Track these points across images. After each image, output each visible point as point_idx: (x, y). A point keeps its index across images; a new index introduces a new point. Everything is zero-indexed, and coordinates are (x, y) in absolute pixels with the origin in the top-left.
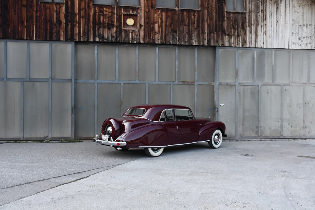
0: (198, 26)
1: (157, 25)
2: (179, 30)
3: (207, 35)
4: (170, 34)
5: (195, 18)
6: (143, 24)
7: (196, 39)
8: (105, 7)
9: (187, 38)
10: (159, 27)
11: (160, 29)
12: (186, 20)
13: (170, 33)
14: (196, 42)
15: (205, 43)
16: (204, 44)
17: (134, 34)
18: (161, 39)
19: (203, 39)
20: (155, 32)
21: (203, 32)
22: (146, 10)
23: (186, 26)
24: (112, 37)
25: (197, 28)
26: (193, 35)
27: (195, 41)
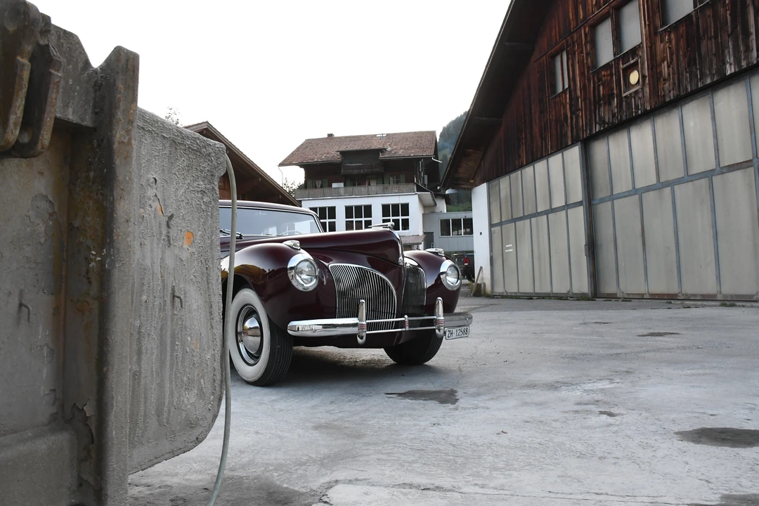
0: (734, 27)
1: (666, 63)
2: (700, 55)
3: (754, 37)
4: (686, 72)
5: (727, 11)
6: (647, 74)
7: (732, 59)
8: (603, 70)
9: (715, 67)
10: (668, 67)
11: (671, 69)
12: (710, 26)
13: (686, 69)
14: (732, 66)
15: (752, 58)
16: (749, 63)
17: (637, 99)
18: (673, 89)
19: (748, 49)
20: (664, 80)
21: (746, 34)
22: (649, 45)
23: (710, 39)
24: (614, 115)
25: (732, 32)
26: (726, 51)
27: (731, 64)
